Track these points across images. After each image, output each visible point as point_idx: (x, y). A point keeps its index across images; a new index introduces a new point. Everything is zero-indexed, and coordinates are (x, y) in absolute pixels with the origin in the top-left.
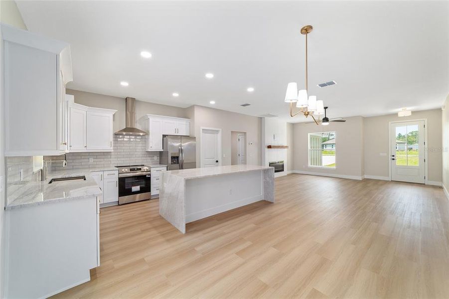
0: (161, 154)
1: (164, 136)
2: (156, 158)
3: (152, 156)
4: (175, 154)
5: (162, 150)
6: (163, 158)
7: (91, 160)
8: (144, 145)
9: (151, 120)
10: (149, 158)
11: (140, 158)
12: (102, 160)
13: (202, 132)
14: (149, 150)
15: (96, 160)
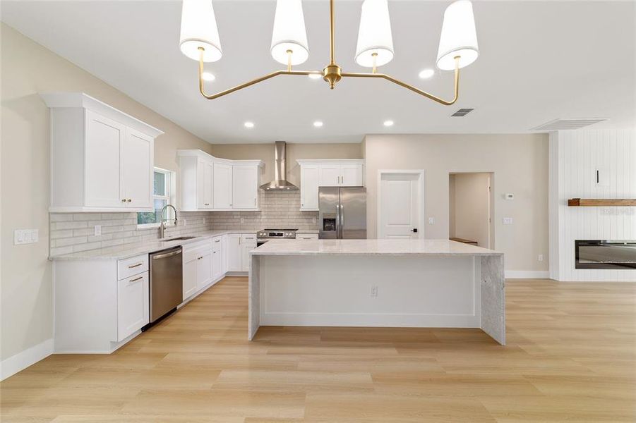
1: (320, 188)
2: (315, 221)
3: (309, 217)
4: (329, 214)
5: (318, 210)
8: (296, 202)
9: (302, 167)
12: (252, 220)
13: (382, 179)
14: (301, 210)
15: (246, 220)
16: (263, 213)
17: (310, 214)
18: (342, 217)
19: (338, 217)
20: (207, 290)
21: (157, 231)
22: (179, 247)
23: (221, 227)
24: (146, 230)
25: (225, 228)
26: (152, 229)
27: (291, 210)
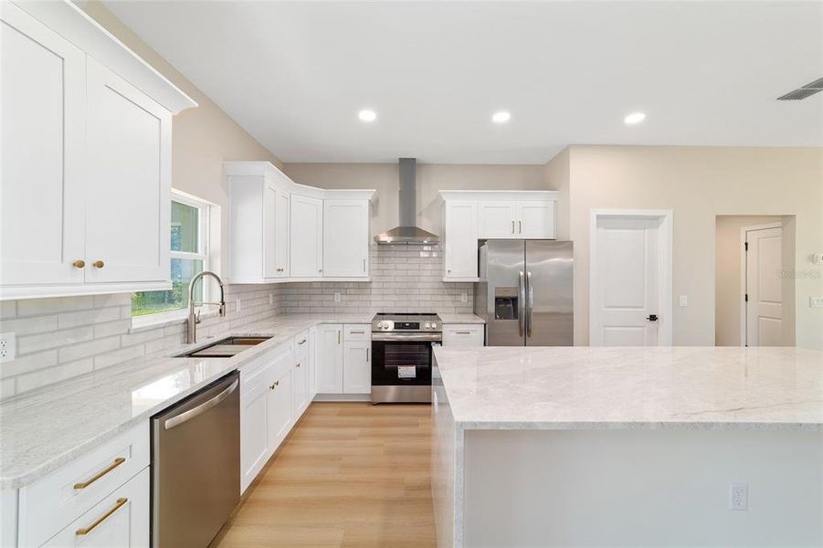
0: (476, 289)
1: (481, 242)
2: (465, 299)
3: (455, 292)
4: (506, 290)
5: (477, 280)
6: (481, 298)
7: (338, 298)
8: (437, 267)
9: (448, 203)
10: (448, 298)
11: (428, 298)
12: (356, 298)
13: (598, 226)
14: (445, 280)
15: (345, 297)
16: (374, 285)
17: (454, 287)
18: (531, 292)
19: (523, 292)
20: (283, 444)
21: (180, 329)
22: (234, 374)
23: (300, 310)
24: (157, 328)
25: (308, 310)
26: (170, 324)
27: (424, 279)
